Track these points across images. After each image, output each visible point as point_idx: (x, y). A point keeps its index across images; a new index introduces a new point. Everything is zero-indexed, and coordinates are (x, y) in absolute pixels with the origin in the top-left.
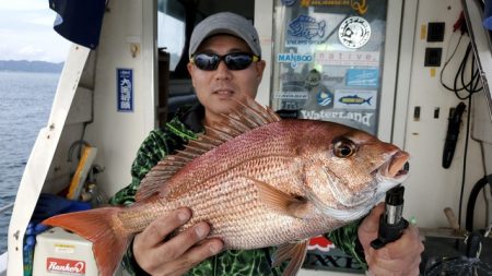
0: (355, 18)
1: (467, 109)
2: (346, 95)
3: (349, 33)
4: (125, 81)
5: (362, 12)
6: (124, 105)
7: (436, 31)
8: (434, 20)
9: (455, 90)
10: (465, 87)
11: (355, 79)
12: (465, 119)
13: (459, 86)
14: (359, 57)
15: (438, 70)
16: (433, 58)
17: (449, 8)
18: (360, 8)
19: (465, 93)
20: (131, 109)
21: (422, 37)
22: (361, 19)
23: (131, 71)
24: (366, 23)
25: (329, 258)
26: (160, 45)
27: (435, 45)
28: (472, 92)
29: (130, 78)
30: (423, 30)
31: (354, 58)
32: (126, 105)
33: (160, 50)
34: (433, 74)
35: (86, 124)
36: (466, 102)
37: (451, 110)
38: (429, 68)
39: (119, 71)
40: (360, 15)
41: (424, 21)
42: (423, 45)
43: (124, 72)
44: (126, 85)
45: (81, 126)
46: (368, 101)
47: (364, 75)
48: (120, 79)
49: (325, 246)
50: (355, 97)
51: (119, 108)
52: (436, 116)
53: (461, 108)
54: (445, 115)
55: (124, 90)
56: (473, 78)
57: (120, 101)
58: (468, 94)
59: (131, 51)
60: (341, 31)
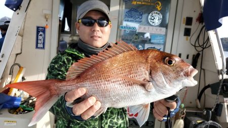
0: (156, 12)
1: (201, 56)
2: (150, 46)
3: (153, 18)
4: (41, 33)
5: (159, 9)
6: (39, 45)
7: (189, 21)
8: (189, 16)
9: (195, 46)
10: (200, 46)
11: (154, 39)
12: (199, 60)
13: (197, 45)
14: (157, 30)
15: (189, 38)
16: (187, 33)
17: (195, 11)
18: (158, 7)
19: (200, 49)
20: (43, 48)
21: (184, 23)
22: (158, 12)
23: (44, 28)
24: (160, 14)
27: (188, 27)
28: (203, 49)
29: (44, 31)
30: (184, 20)
31: (155, 30)
32: (40, 45)
34: (187, 39)
35: (17, 54)
36: (201, 53)
37: (194, 55)
38: (186, 37)
39: (38, 28)
40: (158, 11)
41: (185, 16)
42: (184, 26)
43: (41, 29)
44: (41, 35)
45: (15, 56)
47: (159, 38)
48: (38, 32)
50: (154, 48)
51: (37, 47)
52: (187, 58)
53: (198, 55)
54: (191, 57)
55: (40, 37)
56: (204, 43)
57: (37, 43)
58: (202, 49)
59: (46, 18)
60: (149, 17)
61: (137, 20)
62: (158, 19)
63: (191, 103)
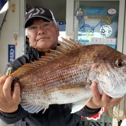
0: (106, 26)
4: (12, 50)
5: (109, 23)
14: (108, 41)
18: (108, 22)
22: (108, 26)
23: (14, 46)
24: (110, 27)
25: (97, 123)
26: (26, 35)
29: (14, 48)
31: (106, 41)
32: (12, 60)
33: (26, 36)
39: (9, 46)
40: (108, 24)
43: (11, 46)
44: (12, 51)
48: (9, 49)
49: (95, 118)
51: (9, 61)
55: (11, 53)
57: (9, 58)
59: (15, 38)
60: (100, 30)
61: (90, 34)
62: (108, 31)
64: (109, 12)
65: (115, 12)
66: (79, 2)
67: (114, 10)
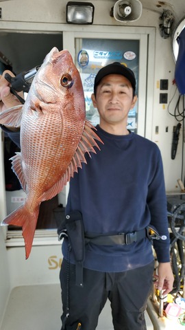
1: (182, 126)
7: (164, 84)
8: (163, 78)
9: (175, 116)
10: (180, 115)
12: (181, 132)
13: (177, 114)
15: (166, 105)
16: (163, 99)
17: (170, 72)
19: (180, 118)
21: (158, 87)
27: (164, 92)
28: (184, 117)
30: (158, 84)
34: (164, 108)
36: (181, 123)
37: (174, 127)
38: (162, 105)
42: (158, 92)
46: (131, 124)
52: (167, 131)
53: (179, 126)
54: (171, 130)
58: (182, 118)
63: (177, 187)
64: (125, 56)
65: (134, 57)
66: (81, 40)
67: (132, 53)
